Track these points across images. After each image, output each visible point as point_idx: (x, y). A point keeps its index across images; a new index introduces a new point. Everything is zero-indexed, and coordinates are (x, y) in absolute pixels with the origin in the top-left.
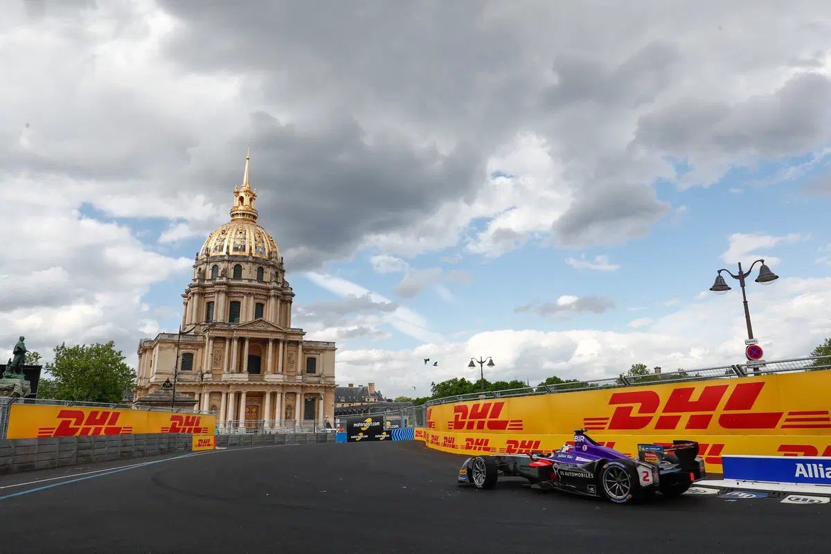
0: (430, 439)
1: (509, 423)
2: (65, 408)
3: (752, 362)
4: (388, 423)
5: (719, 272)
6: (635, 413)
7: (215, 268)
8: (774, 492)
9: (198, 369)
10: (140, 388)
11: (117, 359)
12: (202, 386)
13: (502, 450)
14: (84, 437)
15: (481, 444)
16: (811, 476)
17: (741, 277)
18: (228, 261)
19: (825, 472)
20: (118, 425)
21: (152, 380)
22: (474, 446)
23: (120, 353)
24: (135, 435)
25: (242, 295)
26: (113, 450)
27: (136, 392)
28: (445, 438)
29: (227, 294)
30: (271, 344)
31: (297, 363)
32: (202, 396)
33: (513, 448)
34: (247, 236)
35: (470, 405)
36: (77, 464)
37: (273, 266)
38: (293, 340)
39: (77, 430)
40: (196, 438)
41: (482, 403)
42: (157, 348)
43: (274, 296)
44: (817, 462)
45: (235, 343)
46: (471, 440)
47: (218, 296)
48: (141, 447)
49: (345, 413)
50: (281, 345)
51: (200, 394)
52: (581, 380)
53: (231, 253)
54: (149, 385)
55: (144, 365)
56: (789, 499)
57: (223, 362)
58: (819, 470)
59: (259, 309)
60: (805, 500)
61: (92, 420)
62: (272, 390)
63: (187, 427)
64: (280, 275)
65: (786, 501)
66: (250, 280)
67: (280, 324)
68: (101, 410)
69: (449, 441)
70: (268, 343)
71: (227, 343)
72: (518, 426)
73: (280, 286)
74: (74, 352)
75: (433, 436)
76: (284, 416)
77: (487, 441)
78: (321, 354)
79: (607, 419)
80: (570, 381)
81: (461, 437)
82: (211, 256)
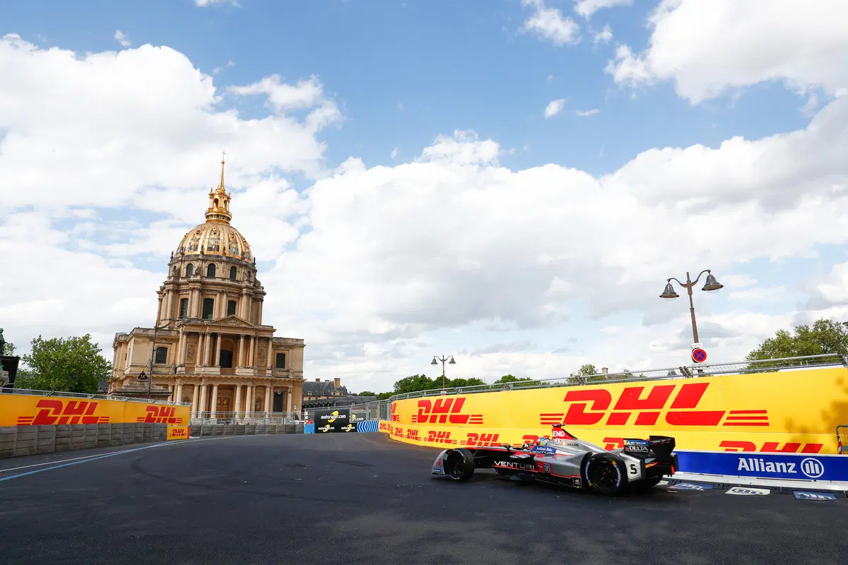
0: (394, 431)
1: (470, 417)
2: (44, 398)
3: (697, 365)
4: (354, 416)
5: (669, 280)
6: (588, 410)
7: (189, 267)
8: (719, 484)
9: (171, 362)
10: (115, 380)
11: (93, 351)
12: (175, 378)
13: (462, 442)
14: (62, 426)
15: (443, 436)
16: (752, 470)
17: (689, 285)
18: (203, 260)
19: (765, 466)
20: (95, 415)
21: (127, 372)
22: (436, 438)
23: (96, 345)
24: (112, 424)
25: (214, 293)
26: (90, 439)
27: (110, 383)
28: (409, 431)
29: (201, 291)
30: (242, 340)
31: (267, 358)
32: (176, 387)
33: (473, 440)
34: (221, 237)
35: (433, 400)
36: (56, 451)
37: (246, 266)
38: (263, 337)
39: (54, 419)
40: (171, 428)
41: (444, 398)
42: (132, 341)
43: (246, 294)
44: (758, 457)
45: (208, 338)
46: (434, 433)
47: (192, 293)
48: (117, 436)
49: (312, 406)
50: (252, 341)
51: (174, 386)
52: (534, 378)
53: (205, 253)
54: (124, 377)
55: (119, 358)
56: (733, 490)
57: (196, 357)
58: (760, 464)
59: (232, 306)
60: (748, 491)
61: (70, 409)
62: (243, 384)
63: (162, 418)
64: (252, 274)
65: (730, 492)
66: (224, 279)
67: (251, 321)
68: (79, 400)
69: (413, 434)
70: (240, 339)
71: (200, 338)
72: (478, 420)
73: (252, 285)
74: (52, 344)
75: (397, 429)
76: (254, 408)
77: (449, 433)
78: (291, 351)
79: (562, 415)
80: (524, 380)
81: (424, 429)
82: (186, 254)
